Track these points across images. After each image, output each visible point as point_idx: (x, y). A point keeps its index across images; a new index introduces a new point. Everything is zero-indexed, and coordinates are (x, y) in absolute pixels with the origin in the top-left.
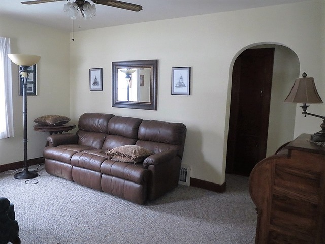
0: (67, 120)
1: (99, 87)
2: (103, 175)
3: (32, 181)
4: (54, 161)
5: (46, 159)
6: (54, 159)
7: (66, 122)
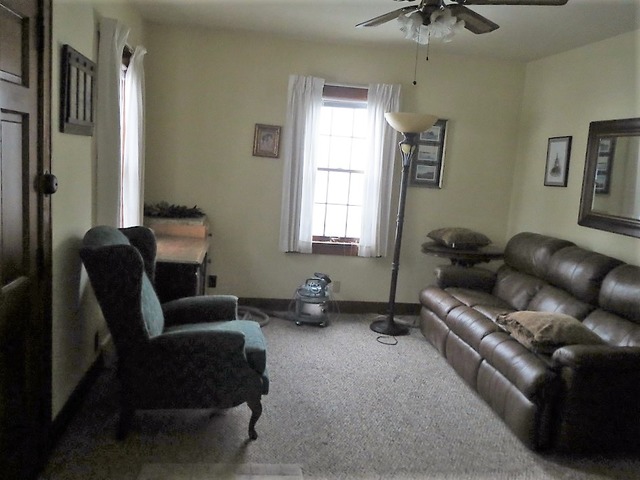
0: (485, 242)
1: (560, 179)
2: (484, 362)
3: (391, 339)
4: (432, 313)
5: (423, 308)
6: (432, 310)
7: (482, 245)
